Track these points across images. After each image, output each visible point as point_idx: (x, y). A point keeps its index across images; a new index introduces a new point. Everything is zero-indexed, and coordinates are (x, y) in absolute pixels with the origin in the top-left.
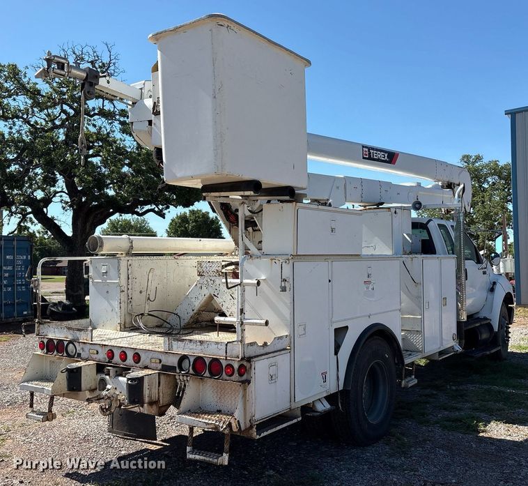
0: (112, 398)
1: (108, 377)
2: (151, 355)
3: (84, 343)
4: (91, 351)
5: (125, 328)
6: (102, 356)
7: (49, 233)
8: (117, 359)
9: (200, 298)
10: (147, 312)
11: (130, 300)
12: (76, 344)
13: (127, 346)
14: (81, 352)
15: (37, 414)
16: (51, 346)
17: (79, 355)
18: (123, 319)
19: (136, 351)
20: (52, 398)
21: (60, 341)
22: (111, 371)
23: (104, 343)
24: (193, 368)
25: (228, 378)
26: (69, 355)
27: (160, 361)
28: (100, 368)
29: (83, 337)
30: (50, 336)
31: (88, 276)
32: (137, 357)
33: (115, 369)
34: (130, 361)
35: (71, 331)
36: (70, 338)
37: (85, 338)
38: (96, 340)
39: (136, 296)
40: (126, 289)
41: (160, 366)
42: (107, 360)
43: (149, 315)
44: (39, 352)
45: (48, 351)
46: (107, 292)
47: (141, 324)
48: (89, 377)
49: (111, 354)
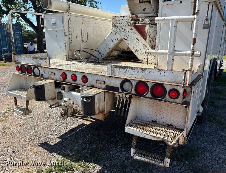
0: (68, 107)
1: (63, 91)
2: (96, 78)
3: (45, 67)
4: (50, 73)
5: (69, 58)
6: (58, 77)
7: (28, 25)
8: (69, 79)
9: (114, 41)
10: (82, 49)
11: (70, 41)
12: (40, 68)
13: (76, 70)
14: (43, 73)
15: (20, 110)
16: (24, 69)
17: (42, 75)
18: (67, 53)
19: (84, 74)
20: (27, 102)
21: (29, 66)
22: (66, 87)
23: (59, 68)
24: (136, 90)
25: (171, 100)
26: (35, 75)
27: (105, 83)
28: (57, 85)
29: (43, 63)
30: (22, 63)
31: (44, 26)
32: (85, 79)
33: (68, 86)
34: (79, 81)
35: (35, 60)
36: (35, 64)
37: (45, 64)
38: (52, 66)
39: (74, 39)
40: (68, 34)
41: (104, 86)
42: (62, 80)
43: (83, 51)
44: (17, 73)
45: (22, 72)
46: (57, 36)
47: (80, 56)
48: (50, 90)
49: (64, 76)
